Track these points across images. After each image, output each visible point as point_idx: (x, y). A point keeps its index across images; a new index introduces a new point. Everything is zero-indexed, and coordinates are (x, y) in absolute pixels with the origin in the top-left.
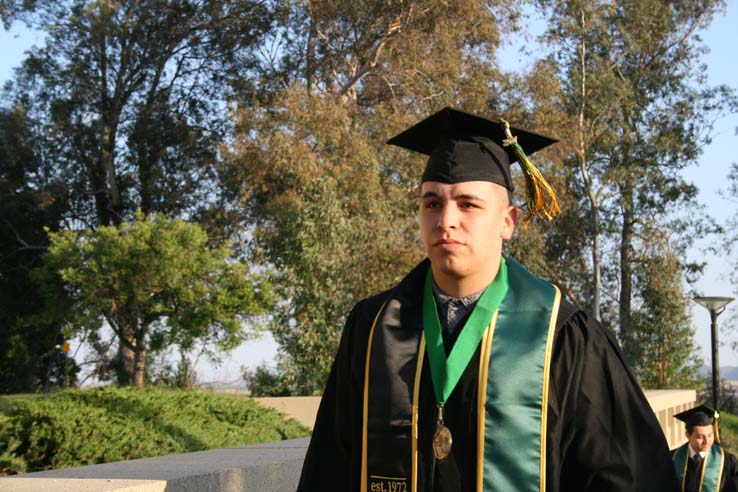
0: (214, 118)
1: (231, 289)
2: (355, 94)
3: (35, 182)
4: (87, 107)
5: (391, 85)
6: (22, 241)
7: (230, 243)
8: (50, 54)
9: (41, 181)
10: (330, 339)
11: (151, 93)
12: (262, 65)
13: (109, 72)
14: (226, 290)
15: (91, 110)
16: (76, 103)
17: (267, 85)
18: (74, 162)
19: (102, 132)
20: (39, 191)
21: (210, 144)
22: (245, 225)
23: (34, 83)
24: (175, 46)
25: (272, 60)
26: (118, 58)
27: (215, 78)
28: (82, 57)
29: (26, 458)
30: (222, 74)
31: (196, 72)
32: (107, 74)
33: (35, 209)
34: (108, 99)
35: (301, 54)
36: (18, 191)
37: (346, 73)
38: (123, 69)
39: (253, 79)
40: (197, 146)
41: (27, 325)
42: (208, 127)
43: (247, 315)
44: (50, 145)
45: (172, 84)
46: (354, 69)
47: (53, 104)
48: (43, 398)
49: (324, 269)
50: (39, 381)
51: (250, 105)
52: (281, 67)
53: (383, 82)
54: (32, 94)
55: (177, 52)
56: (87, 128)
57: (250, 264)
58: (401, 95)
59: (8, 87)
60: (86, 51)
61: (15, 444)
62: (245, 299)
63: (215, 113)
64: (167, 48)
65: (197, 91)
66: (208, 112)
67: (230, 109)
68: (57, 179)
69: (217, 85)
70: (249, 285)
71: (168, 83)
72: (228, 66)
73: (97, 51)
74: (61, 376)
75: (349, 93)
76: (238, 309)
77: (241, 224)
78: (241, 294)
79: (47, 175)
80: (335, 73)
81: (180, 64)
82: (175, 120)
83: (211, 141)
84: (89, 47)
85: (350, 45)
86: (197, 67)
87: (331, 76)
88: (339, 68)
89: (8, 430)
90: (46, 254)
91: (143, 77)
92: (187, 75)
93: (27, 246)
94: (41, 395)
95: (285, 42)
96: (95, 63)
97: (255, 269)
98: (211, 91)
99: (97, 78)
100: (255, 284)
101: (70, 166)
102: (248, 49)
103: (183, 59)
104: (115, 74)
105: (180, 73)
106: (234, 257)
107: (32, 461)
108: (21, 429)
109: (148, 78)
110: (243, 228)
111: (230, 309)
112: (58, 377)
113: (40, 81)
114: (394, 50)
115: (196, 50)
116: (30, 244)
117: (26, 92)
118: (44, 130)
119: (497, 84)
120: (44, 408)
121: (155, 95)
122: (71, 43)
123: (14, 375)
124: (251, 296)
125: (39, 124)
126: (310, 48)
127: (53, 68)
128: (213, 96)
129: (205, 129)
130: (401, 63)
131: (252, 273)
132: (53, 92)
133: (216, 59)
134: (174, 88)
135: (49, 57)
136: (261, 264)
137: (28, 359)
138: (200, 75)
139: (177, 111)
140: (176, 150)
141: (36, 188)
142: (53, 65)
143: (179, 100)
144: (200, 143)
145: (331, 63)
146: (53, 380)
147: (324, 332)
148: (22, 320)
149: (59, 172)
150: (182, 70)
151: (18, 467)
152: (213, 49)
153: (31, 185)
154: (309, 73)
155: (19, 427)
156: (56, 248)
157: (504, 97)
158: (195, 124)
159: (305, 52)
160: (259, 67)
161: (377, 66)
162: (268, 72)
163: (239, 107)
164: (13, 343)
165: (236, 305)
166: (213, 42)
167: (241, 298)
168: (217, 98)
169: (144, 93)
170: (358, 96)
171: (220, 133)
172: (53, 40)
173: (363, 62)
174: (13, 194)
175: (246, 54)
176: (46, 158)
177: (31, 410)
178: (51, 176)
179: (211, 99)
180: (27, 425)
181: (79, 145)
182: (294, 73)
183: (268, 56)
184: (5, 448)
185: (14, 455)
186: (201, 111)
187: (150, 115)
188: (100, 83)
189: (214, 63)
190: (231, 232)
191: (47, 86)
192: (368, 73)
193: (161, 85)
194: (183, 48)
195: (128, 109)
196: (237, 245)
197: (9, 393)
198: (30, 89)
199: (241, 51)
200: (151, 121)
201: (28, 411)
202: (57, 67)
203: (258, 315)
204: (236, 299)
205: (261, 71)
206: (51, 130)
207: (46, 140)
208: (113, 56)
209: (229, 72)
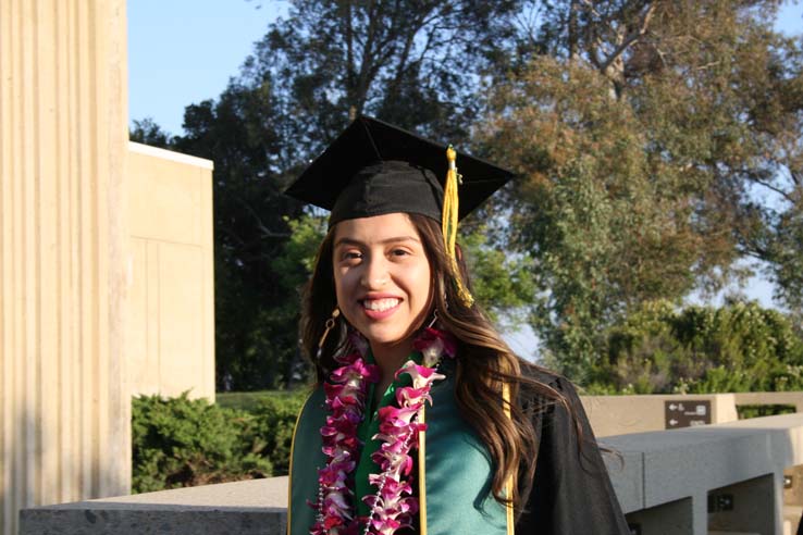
0: (467, 93)
1: (486, 279)
2: (622, 64)
3: (278, 165)
4: (333, 84)
5: (662, 54)
6: (265, 230)
7: (485, 228)
8: (294, 26)
9: (283, 163)
10: (596, 333)
11: (400, 68)
12: (519, 34)
13: (355, 45)
14: (481, 280)
15: (337, 87)
16: (320, 79)
17: (524, 56)
18: (318, 143)
19: (347, 110)
20: (282, 175)
21: (463, 121)
22: (501, 209)
23: (276, 58)
24: (424, 17)
25: (531, 29)
26: (365, 31)
27: (468, 50)
28: (327, 30)
29: (272, 460)
30: (476, 45)
31: (448, 44)
32: (354, 48)
33: (277, 195)
34: (355, 74)
35: (563, 22)
36: (261, 175)
37: (612, 42)
38: (369, 43)
39: (510, 49)
40: (449, 123)
41: (270, 319)
42: (460, 102)
43: (504, 307)
44: (294, 125)
45: (422, 58)
46: (621, 37)
47: (296, 80)
48: (289, 396)
49: (587, 258)
50: (281, 377)
51: (506, 79)
52: (539, 37)
53: (653, 51)
54: (274, 71)
55: (427, 22)
56: (332, 105)
57: (506, 252)
58: (673, 64)
59: (249, 63)
60: (332, 23)
61: (260, 445)
62: (501, 290)
63: (468, 88)
64: (417, 18)
65: (449, 65)
66: (460, 87)
67: (484, 84)
68: (299, 161)
69: (471, 56)
70: (505, 274)
71: (418, 57)
72: (483, 36)
73: (342, 23)
74: (306, 373)
75: (615, 64)
76: (493, 301)
77: (497, 208)
78: (497, 284)
79: (290, 157)
80: (600, 42)
81: (431, 36)
82: (426, 96)
83: (464, 118)
84: (335, 19)
85: (617, 9)
86: (449, 38)
87: (595, 45)
88: (604, 36)
89: (254, 429)
90: (288, 243)
91: (391, 52)
92: (438, 47)
93: (269, 233)
94: (286, 393)
95: (545, 9)
96: (340, 36)
97: (513, 258)
98: (464, 64)
99: (342, 53)
100: (512, 273)
101: (313, 148)
102: (504, 17)
103: (434, 30)
104: (362, 48)
105: (431, 45)
106: (491, 243)
107: (278, 462)
108: (267, 429)
109: (397, 51)
110: (499, 213)
111: (486, 301)
112: (301, 373)
113: (282, 56)
114: (666, 15)
115: (448, 19)
116: (273, 231)
117: (267, 69)
118: (288, 109)
119: (781, 51)
120: (290, 407)
121: (405, 68)
122: (315, 16)
123: (256, 371)
124: (509, 286)
125: (282, 102)
126: (573, 15)
127: (296, 42)
128: (466, 69)
129: (458, 105)
130: (673, 28)
131: (509, 261)
132: (295, 68)
133: (469, 28)
134: (425, 62)
135: (292, 31)
136: (519, 251)
137: (271, 353)
138: (452, 47)
139: (427, 87)
140: (426, 128)
141: (279, 172)
142: (296, 39)
143: (429, 76)
144: (452, 121)
145: (595, 31)
146: (297, 376)
147: (589, 326)
148: (264, 313)
149: (303, 154)
150: (433, 42)
151: (264, 468)
152: (467, 18)
153: (273, 168)
154: (571, 42)
155: (264, 427)
156: (300, 236)
157: (789, 65)
158: (448, 100)
159: (566, 19)
160: (517, 36)
161: (647, 32)
162: (526, 42)
163: (495, 82)
164: (257, 338)
165: (492, 296)
166: (466, 11)
167: (497, 288)
168: (471, 72)
169: (392, 67)
170: (625, 67)
171: (474, 110)
172: (297, 11)
173: (630, 30)
174: (254, 178)
175: (501, 22)
176: (290, 138)
177: (277, 408)
178: (293, 158)
179: (464, 72)
180: (272, 424)
181: (324, 124)
182: (554, 43)
183: (526, 26)
184: (249, 449)
185: (260, 456)
186: (454, 86)
187: (400, 91)
188: (345, 58)
189: (468, 33)
190: (485, 217)
191: (290, 62)
192: (635, 41)
193: (410, 58)
194: (433, 19)
195: (375, 86)
196: (492, 231)
197: (251, 390)
198: (272, 65)
199: (496, 19)
200: (398, 98)
201: (274, 410)
202: (300, 42)
203: (515, 306)
204: (492, 290)
205: (518, 41)
206: (294, 108)
207: (290, 120)
208: (359, 29)
209: (483, 42)
